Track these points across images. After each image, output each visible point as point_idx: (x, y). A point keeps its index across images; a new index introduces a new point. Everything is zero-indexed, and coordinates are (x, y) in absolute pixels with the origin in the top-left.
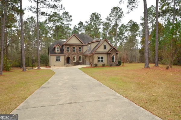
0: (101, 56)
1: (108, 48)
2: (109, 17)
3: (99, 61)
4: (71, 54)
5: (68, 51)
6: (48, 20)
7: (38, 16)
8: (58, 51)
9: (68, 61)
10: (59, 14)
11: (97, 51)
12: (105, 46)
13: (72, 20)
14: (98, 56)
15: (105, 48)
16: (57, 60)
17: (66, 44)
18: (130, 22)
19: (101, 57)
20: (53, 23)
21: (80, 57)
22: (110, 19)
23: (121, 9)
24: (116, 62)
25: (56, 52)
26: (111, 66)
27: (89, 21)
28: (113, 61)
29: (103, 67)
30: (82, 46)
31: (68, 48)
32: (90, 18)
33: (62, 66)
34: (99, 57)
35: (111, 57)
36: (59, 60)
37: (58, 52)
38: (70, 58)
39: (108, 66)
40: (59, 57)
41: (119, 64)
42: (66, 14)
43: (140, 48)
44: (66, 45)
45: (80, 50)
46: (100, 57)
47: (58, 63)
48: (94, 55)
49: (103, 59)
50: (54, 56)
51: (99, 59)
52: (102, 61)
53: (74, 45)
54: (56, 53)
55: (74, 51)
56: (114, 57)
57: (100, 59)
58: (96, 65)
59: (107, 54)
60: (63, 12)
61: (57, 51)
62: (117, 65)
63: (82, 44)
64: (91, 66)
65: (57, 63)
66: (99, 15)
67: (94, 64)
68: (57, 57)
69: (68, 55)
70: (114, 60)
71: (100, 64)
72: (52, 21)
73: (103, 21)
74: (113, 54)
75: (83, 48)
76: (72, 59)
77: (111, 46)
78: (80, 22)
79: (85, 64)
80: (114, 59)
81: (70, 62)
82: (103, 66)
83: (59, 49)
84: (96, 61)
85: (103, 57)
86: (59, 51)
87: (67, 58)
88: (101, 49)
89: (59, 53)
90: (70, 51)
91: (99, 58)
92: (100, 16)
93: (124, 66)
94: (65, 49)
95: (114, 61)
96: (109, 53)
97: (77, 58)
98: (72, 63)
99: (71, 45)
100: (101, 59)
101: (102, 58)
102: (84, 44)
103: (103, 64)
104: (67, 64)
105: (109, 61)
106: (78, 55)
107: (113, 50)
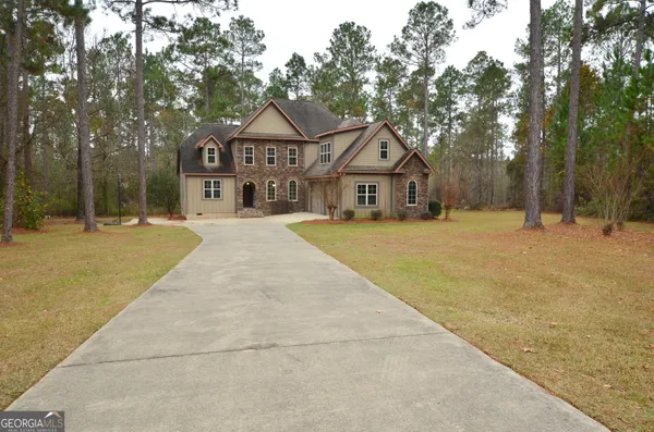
0: (367, 182)
1: (395, 153)
2: (401, 40)
3: (361, 200)
4: (261, 172)
5: (249, 160)
6: (178, 46)
7: (139, 32)
8: (211, 160)
9: (248, 197)
10: (217, 26)
11: (354, 164)
12: (384, 145)
13: (263, 47)
14: (356, 182)
15: (384, 155)
16: (208, 195)
17: (242, 136)
18: (476, 58)
19: (370, 187)
20: (193, 58)
21: (293, 184)
22: (403, 49)
23: (445, 12)
24: (420, 204)
25: (206, 163)
26: (403, 217)
27: (328, 52)
28: (412, 200)
29: (374, 223)
30: (301, 143)
31: (249, 151)
32: (333, 43)
33: (225, 214)
34: (359, 186)
35: (404, 187)
36: (217, 194)
37: (212, 164)
38: (257, 188)
39: (391, 218)
40: (217, 184)
41: (432, 212)
42: (244, 24)
43: (512, 157)
44: (242, 141)
45: (293, 161)
46: (364, 186)
47: (212, 203)
49: (375, 192)
50: (199, 180)
51: (359, 192)
52: (372, 200)
53: (269, 141)
54: (203, 169)
55: (271, 161)
56: (414, 187)
57: (364, 192)
58: (349, 216)
59: (391, 174)
60: (233, 18)
62: (425, 218)
63: (299, 138)
64: (332, 219)
66: (365, 34)
67: (344, 209)
68: (208, 184)
69: (248, 176)
70: (414, 197)
71: (365, 211)
72: (193, 51)
73: (378, 53)
74: (411, 175)
75: (302, 153)
76: (261, 191)
77: (406, 148)
78: (294, 56)
79: (311, 211)
80: (414, 193)
81: (257, 203)
82: (376, 217)
83: (216, 155)
84: (349, 200)
85: (375, 186)
86: (216, 163)
87: (245, 186)
88: (369, 158)
89: (215, 170)
90: (258, 160)
91: (361, 189)
92: (368, 36)
93: (451, 220)
94: (238, 155)
95: (414, 202)
96: (396, 171)
97: (280, 186)
98: (262, 205)
99: (260, 141)
100: (367, 195)
101: (373, 189)
102: (307, 139)
103: (375, 210)
104: (246, 209)
105: (398, 201)
106: (285, 179)
107: (414, 160)
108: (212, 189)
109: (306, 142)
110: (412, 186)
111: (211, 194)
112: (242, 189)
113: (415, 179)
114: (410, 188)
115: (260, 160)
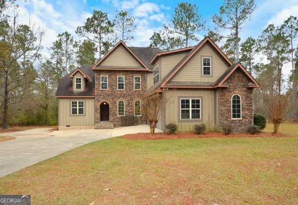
0: (191, 96)
1: (218, 69)
3: (185, 114)
4: (112, 95)
8: (79, 86)
9: (104, 113)
12: (207, 63)
14: (179, 97)
15: (207, 71)
16: (74, 111)
17: (98, 68)
19: (193, 101)
24: (245, 118)
25: (75, 89)
26: (228, 132)
28: (236, 114)
33: (87, 126)
34: (183, 101)
35: (228, 100)
36: (81, 111)
38: (110, 106)
39: (216, 132)
40: (81, 104)
41: (258, 125)
44: (100, 72)
45: (138, 86)
46: (188, 101)
47: (78, 118)
48: (168, 95)
49: (198, 106)
50: (68, 101)
51: (183, 106)
52: (196, 114)
53: (120, 71)
54: (72, 93)
56: (238, 102)
57: (188, 107)
58: (172, 130)
59: (214, 89)
60: (117, 12)
61: (77, 88)
62: (253, 132)
63: (142, 69)
64: (153, 133)
65: (76, 117)
68: (74, 104)
69: (104, 98)
70: (239, 111)
71: (189, 125)
74: (235, 89)
76: (114, 110)
77: (229, 65)
80: (239, 106)
81: (111, 118)
82: (200, 131)
83: (82, 83)
85: (198, 101)
86: (82, 89)
87: (102, 105)
88: (192, 74)
89: (81, 94)
90: (111, 86)
91: (185, 103)
93: (281, 135)
95: (239, 116)
96: (220, 85)
98: (114, 119)
99: (112, 72)
100: (190, 109)
101: (196, 103)
102: (147, 69)
103: (199, 124)
104: (102, 122)
105: (222, 115)
106: (132, 99)
107: (237, 75)
108: (78, 108)
109: (147, 72)
110: (236, 101)
111: (77, 111)
112: (99, 107)
113: (239, 93)
114: (234, 101)
115: (113, 85)
